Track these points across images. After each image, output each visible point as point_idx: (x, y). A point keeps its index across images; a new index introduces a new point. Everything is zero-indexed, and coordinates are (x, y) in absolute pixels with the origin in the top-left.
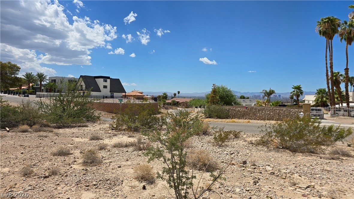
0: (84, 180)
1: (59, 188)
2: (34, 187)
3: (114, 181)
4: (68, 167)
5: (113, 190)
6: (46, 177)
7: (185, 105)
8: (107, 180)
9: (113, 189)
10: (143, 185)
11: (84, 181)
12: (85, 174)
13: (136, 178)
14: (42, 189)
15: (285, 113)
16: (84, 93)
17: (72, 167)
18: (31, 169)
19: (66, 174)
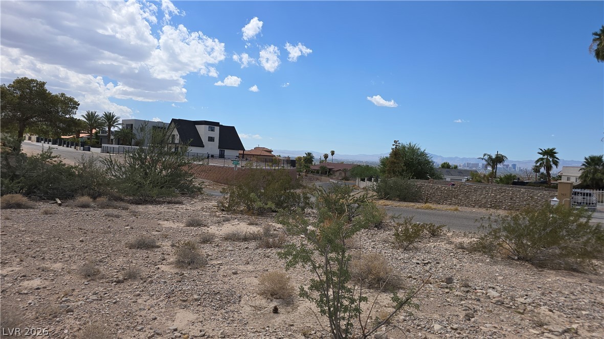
0: (180, 290)
1: (140, 301)
2: (101, 297)
3: (227, 297)
4: (153, 269)
5: (224, 311)
6: (118, 282)
7: (343, 174)
8: (216, 294)
9: (224, 309)
10: (274, 305)
11: (180, 292)
12: (180, 282)
13: (261, 294)
14: (114, 301)
15: (524, 197)
16: (176, 148)
17: (159, 268)
18: (97, 267)
19: (150, 279)
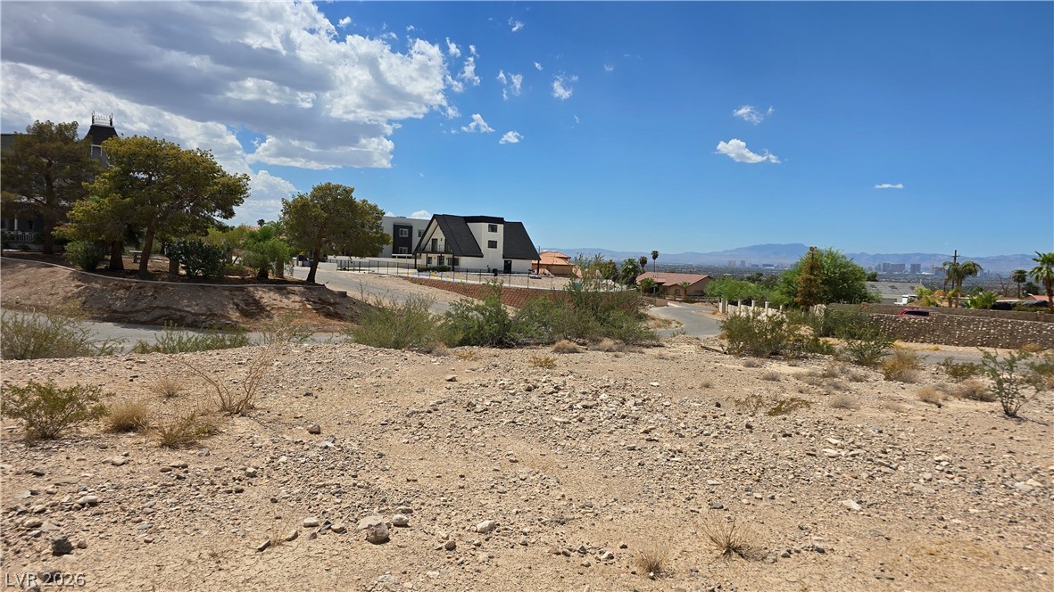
7: (682, 292)
15: (1028, 332)
16: (441, 260)
